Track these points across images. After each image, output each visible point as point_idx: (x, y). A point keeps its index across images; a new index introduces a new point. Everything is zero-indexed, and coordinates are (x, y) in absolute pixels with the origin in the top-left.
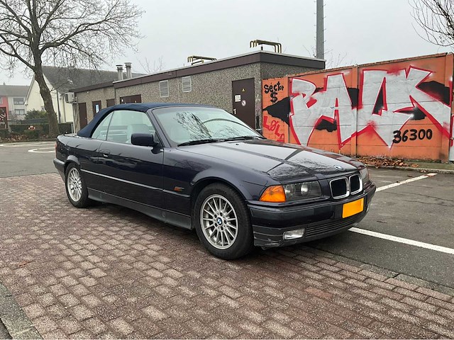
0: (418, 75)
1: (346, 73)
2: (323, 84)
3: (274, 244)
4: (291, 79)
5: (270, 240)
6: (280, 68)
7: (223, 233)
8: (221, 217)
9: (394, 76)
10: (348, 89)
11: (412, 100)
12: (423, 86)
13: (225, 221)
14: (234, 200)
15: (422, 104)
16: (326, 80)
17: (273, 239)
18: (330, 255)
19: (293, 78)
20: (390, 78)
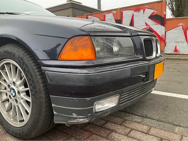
0: (149, 12)
1: (114, 12)
2: (103, 18)
3: (82, 120)
4: (87, 16)
5: (75, 115)
6: (82, 12)
7: (19, 108)
8: (14, 88)
9: (138, 13)
10: (115, 20)
11: (147, 24)
12: (151, 17)
13: (19, 92)
14: (23, 63)
15: (151, 26)
16: (105, 16)
17: (79, 113)
18: (137, 119)
19: (88, 15)
20: (136, 14)
